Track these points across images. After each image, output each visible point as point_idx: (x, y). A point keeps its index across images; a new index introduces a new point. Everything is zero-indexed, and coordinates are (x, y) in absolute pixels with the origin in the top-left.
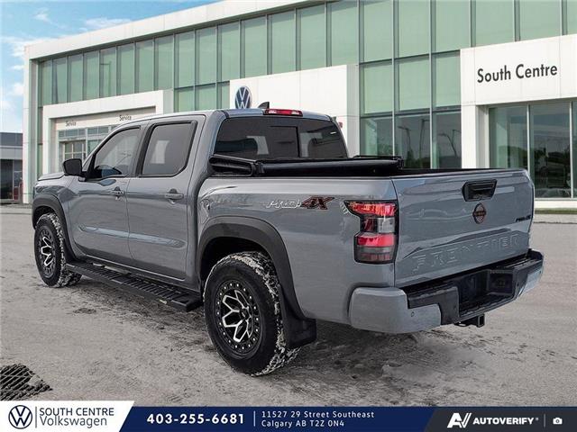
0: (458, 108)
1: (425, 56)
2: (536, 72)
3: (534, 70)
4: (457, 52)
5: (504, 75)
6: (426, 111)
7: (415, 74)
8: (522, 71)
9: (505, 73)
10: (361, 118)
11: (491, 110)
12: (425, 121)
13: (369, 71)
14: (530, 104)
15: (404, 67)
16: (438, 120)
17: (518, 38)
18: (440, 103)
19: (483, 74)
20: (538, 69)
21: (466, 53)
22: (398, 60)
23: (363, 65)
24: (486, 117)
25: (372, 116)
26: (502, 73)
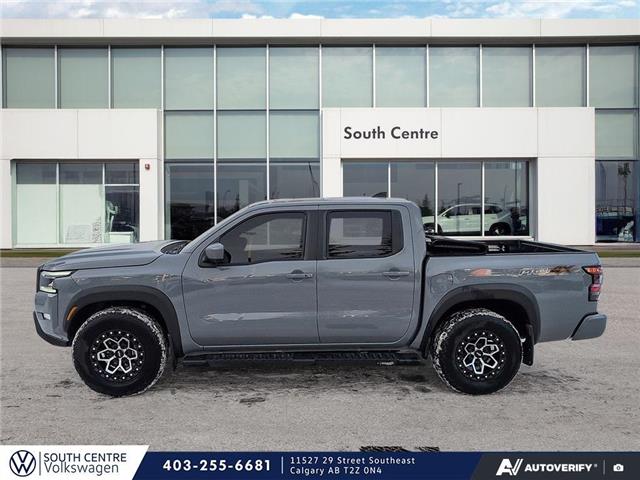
2: (415, 135)
3: (412, 133)
5: (376, 135)
9: (378, 133)
20: (416, 133)
23: (166, 112)
26: (374, 132)
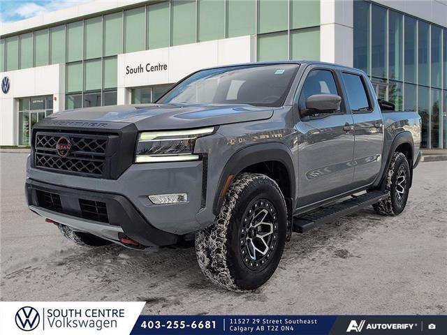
0: (115, 89)
1: (99, 59)
3: (155, 67)
4: (115, 57)
6: (99, 91)
7: (94, 69)
8: (149, 68)
9: (140, 69)
10: (66, 95)
11: (132, 90)
12: (98, 97)
13: (70, 67)
14: (153, 87)
15: (88, 65)
16: (106, 96)
17: (147, 48)
18: (107, 86)
19: (129, 69)
20: (157, 66)
21: (121, 57)
22: (86, 61)
23: (68, 64)
24: (130, 94)
25: (71, 94)
26: (138, 68)
